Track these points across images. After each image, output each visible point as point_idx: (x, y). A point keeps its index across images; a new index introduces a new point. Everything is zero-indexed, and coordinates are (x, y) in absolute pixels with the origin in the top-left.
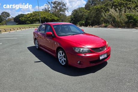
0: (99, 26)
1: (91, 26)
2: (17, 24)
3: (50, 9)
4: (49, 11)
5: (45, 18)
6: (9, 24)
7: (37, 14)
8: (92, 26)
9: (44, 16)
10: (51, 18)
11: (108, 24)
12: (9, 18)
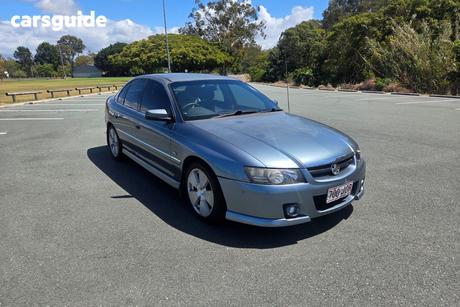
0: (357, 85)
1: (329, 85)
2: (103, 76)
3: (204, 28)
4: (201, 33)
5: (185, 56)
6: (80, 74)
7: (160, 45)
8: (335, 86)
9: (183, 50)
10: (205, 55)
11: (387, 80)
12: (80, 54)
